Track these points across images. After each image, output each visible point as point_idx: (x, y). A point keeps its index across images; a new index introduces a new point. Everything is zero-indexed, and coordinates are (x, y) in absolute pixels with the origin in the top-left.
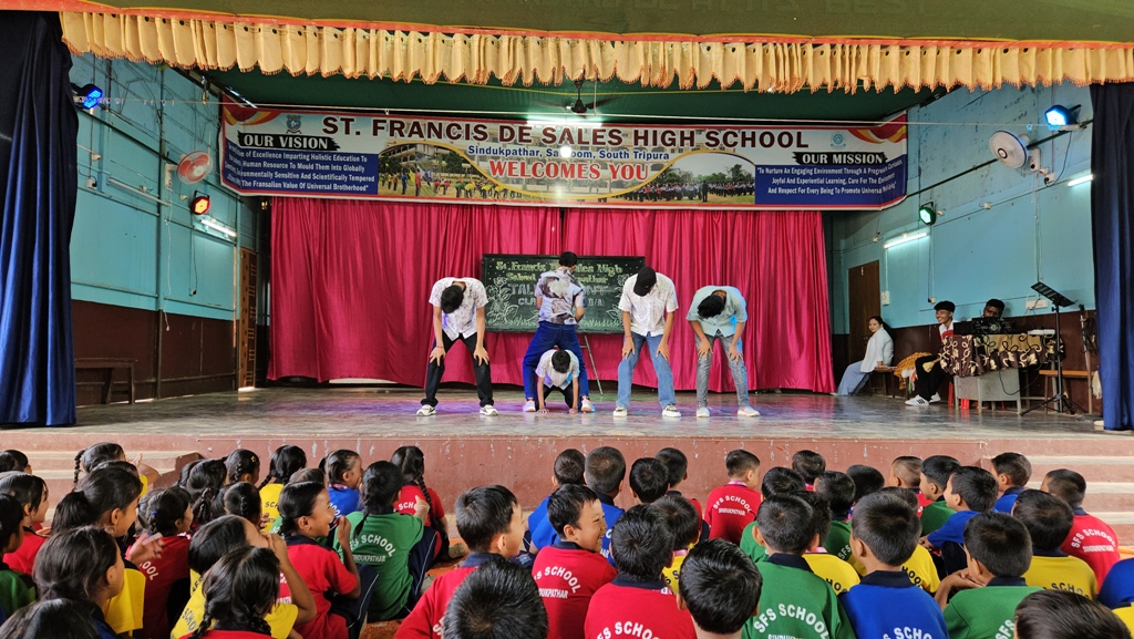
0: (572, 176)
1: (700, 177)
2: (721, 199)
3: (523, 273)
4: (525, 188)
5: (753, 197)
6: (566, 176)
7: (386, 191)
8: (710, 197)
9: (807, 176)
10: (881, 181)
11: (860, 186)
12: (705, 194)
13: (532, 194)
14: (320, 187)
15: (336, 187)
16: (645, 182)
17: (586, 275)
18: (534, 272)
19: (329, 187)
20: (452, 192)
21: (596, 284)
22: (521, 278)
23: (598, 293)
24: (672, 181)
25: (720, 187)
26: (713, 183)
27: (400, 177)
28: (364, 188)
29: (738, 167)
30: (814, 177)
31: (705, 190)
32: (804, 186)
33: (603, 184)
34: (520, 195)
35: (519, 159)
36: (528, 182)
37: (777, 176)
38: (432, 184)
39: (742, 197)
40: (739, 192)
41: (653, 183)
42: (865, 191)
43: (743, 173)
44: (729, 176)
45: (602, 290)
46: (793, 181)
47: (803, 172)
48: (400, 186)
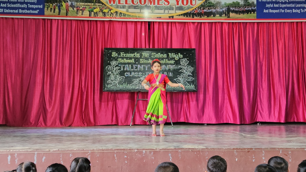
0: (154, 4)
1: (225, 4)
2: (237, 16)
3: (127, 58)
4: (127, 11)
5: (255, 14)
6: (151, 4)
7: (49, 13)
8: (232, 15)
9: (285, 3)
12: (229, 13)
13: (132, 14)
14: (12, 11)
15: (21, 11)
16: (195, 7)
17: (163, 59)
18: (133, 58)
19: (17, 11)
20: (86, 13)
21: (168, 64)
22: (126, 61)
23: (169, 69)
24: (210, 6)
25: (237, 9)
26: (233, 7)
27: (57, 5)
28: (37, 12)
30: (289, 3)
31: (229, 11)
32: (284, 8)
33: (171, 8)
34: (125, 15)
37: (269, 3)
38: (75, 9)
39: (249, 14)
40: (248, 12)
41: (199, 8)
43: (250, 1)
44: (242, 3)
45: (172, 67)
46: (277, 6)
48: (57, 10)
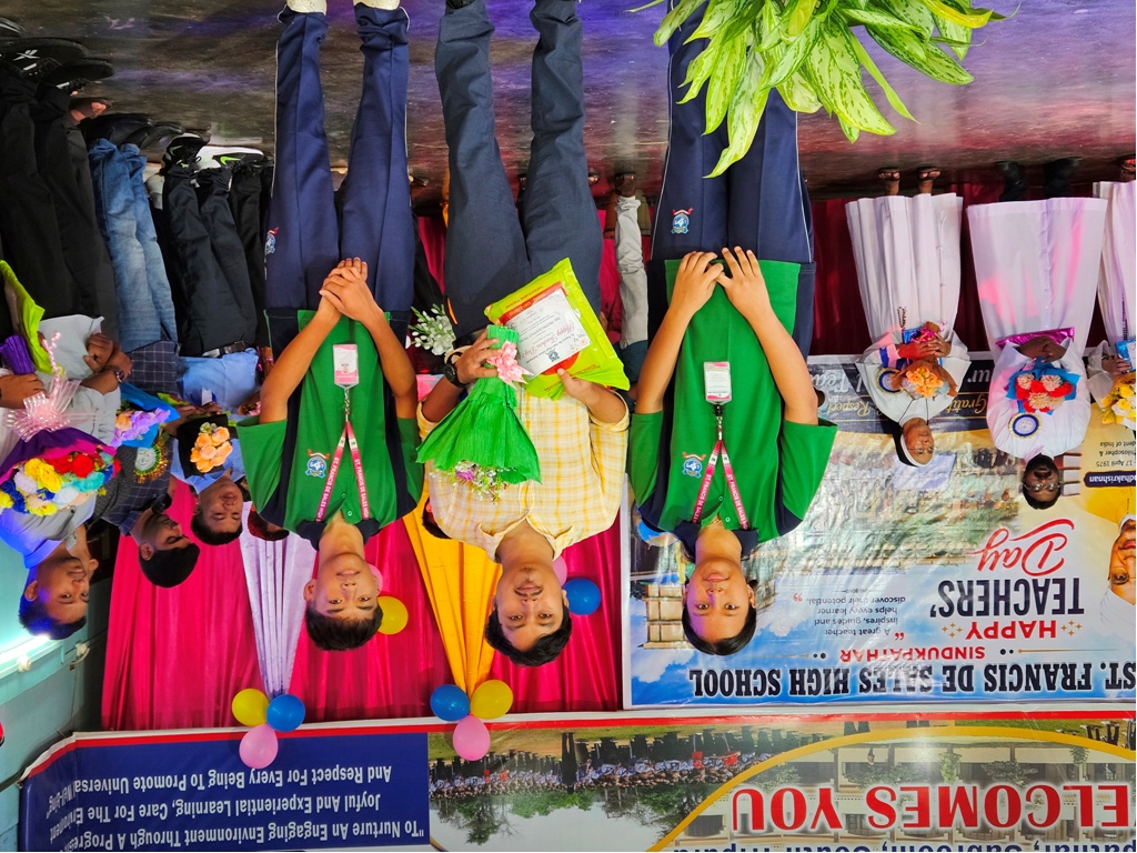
1: (585, 804)
2: (522, 745)
4: (1079, 752)
5: (434, 753)
6: (961, 791)
8: (552, 749)
9: (283, 818)
10: (77, 816)
11: (136, 798)
12: (567, 756)
13: (1057, 736)
16: (738, 782)
25: (527, 776)
26: (547, 788)
29: (479, 836)
30: (263, 818)
31: (568, 768)
32: (290, 789)
33: (858, 771)
34: (1092, 733)
35: (1099, 834)
36: (1070, 771)
37: (367, 815)
40: (472, 767)
41: (716, 780)
42: (119, 784)
43: (463, 820)
44: (502, 811)
46: (324, 802)
47: (294, 830)
